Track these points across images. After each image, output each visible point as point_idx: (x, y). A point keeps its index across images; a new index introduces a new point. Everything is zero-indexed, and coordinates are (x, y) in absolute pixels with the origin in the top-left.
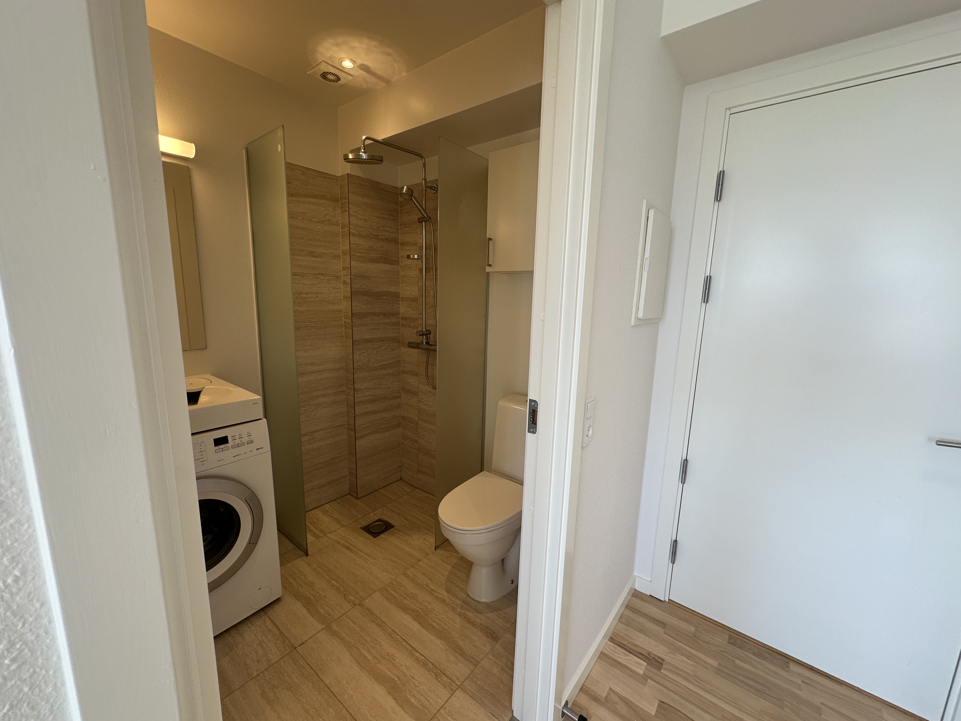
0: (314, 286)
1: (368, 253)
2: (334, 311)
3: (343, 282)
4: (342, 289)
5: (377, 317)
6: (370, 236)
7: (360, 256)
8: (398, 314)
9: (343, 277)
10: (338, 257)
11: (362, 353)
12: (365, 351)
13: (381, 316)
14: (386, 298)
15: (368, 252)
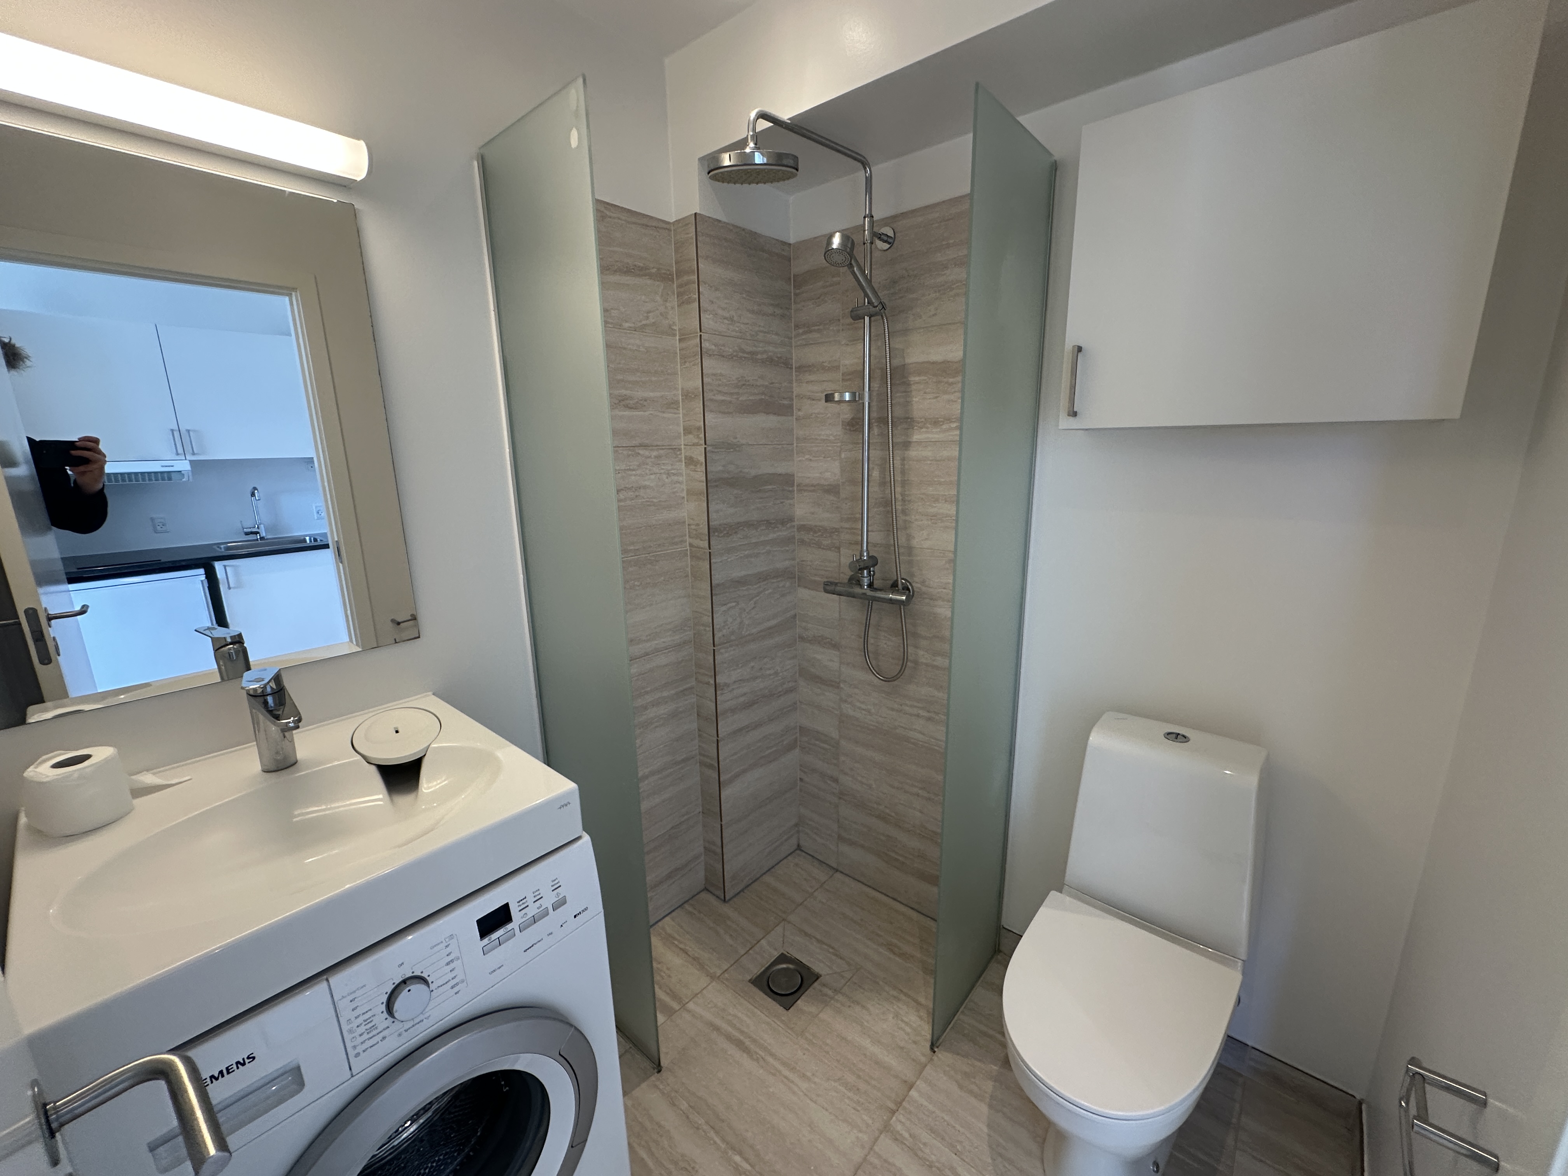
0: (630, 472)
1: (738, 394)
2: (670, 525)
3: (685, 459)
4: (684, 475)
5: (754, 531)
6: (741, 354)
7: (723, 401)
8: (791, 519)
9: (684, 448)
10: (672, 405)
11: (729, 609)
12: (734, 604)
13: (762, 528)
14: (770, 487)
15: (736, 390)
